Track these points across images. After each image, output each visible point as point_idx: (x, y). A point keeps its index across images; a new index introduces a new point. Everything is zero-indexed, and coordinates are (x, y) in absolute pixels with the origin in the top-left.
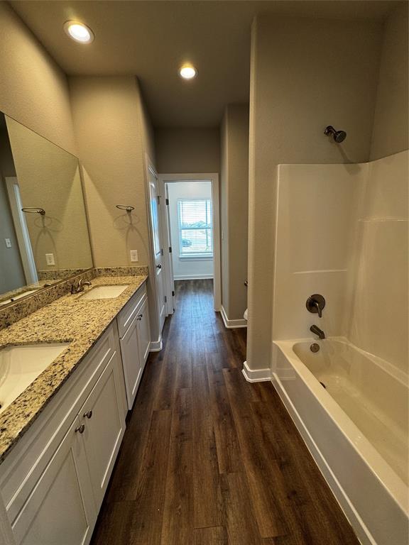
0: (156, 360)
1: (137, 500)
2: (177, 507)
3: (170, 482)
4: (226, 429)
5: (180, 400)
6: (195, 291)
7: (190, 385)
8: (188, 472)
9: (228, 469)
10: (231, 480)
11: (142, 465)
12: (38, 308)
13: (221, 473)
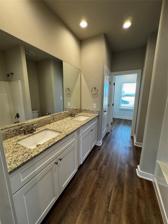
0: (97, 149)
1: (74, 199)
2: (87, 212)
3: (87, 200)
4: (118, 193)
5: (102, 169)
6: (124, 124)
7: (108, 165)
8: (95, 201)
9: (113, 211)
10: (112, 217)
11: (79, 187)
12: (60, 120)
13: (109, 210)
